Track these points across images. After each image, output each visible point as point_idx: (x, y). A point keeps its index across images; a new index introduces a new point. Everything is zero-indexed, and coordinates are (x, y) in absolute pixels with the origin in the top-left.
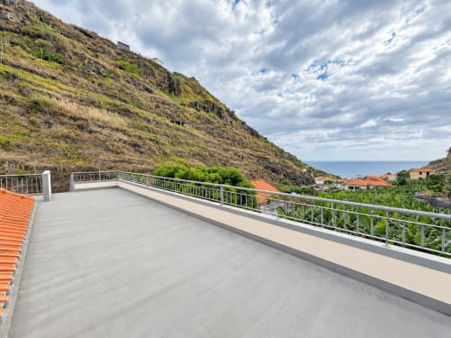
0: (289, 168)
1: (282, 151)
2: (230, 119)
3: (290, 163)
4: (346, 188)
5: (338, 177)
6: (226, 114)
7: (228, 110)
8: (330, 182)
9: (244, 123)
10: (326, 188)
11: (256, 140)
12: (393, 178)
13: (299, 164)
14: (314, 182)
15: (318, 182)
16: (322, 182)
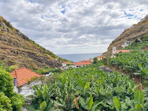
0: (48, 58)
1: (44, 49)
2: (6, 27)
3: (49, 56)
4: (75, 67)
5: (72, 62)
6: (4, 23)
7: (5, 21)
8: (68, 65)
9: (17, 31)
10: (67, 68)
11: (27, 42)
12: (92, 61)
13: (54, 56)
14: (61, 65)
15: (63, 65)
16: (65, 65)
